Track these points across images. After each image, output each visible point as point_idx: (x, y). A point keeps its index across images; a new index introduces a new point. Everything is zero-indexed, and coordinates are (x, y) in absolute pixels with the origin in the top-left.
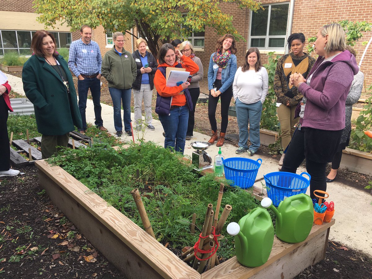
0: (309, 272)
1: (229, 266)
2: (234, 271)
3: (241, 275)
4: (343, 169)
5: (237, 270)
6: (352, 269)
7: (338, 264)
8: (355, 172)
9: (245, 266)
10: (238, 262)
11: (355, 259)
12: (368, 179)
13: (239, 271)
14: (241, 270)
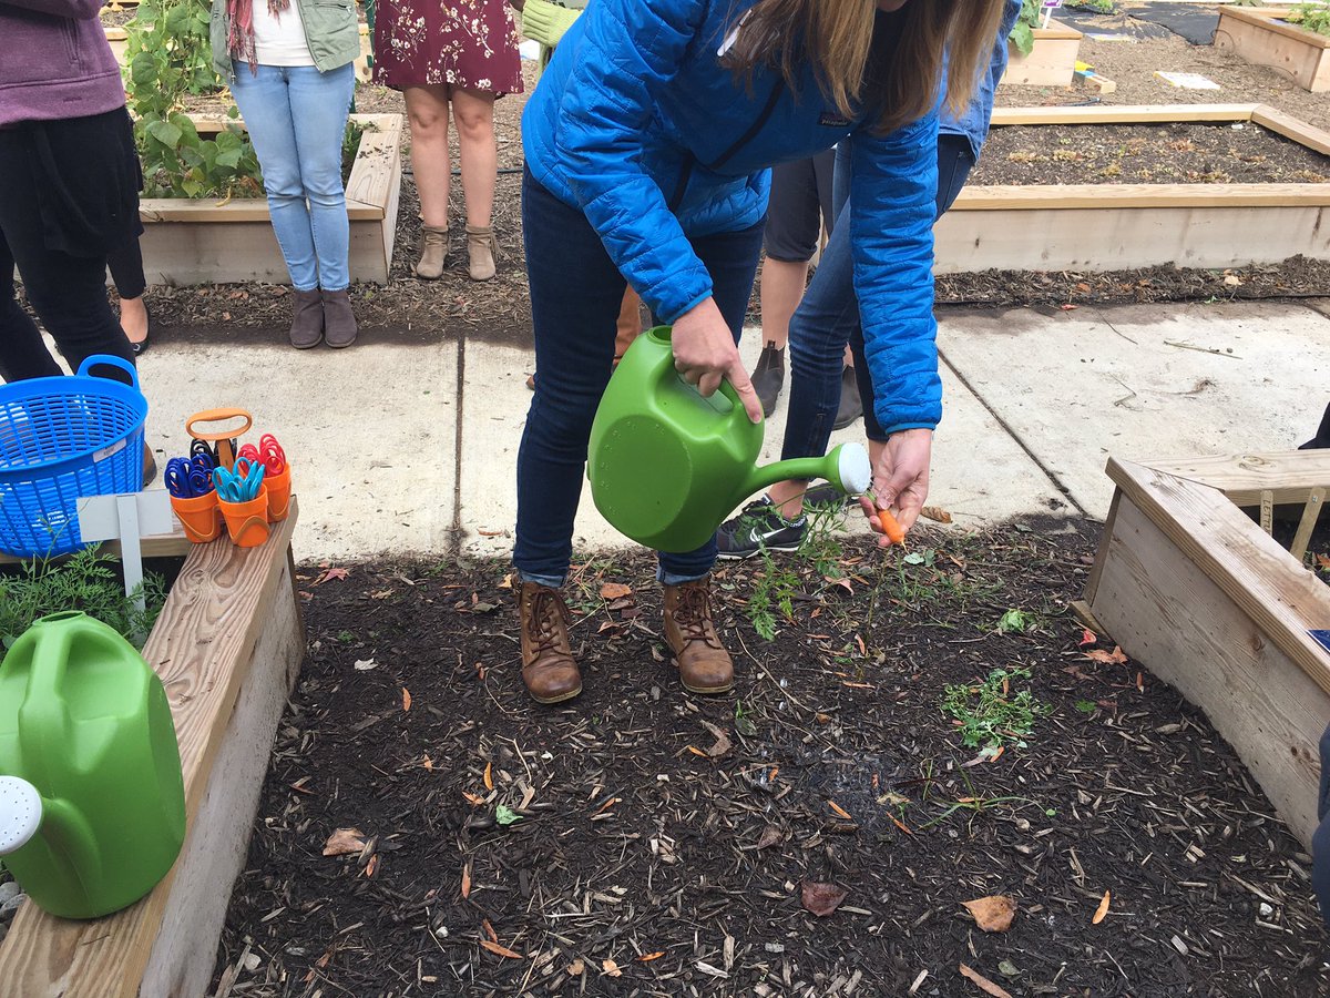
0: (294, 732)
1: (29, 974)
2: (74, 979)
3: (120, 968)
4: (157, 288)
5: (82, 964)
6: (403, 628)
7: (354, 641)
8: (203, 286)
9: (106, 917)
10: (61, 920)
11: (387, 589)
12: (258, 295)
13: (98, 959)
14: (104, 949)
